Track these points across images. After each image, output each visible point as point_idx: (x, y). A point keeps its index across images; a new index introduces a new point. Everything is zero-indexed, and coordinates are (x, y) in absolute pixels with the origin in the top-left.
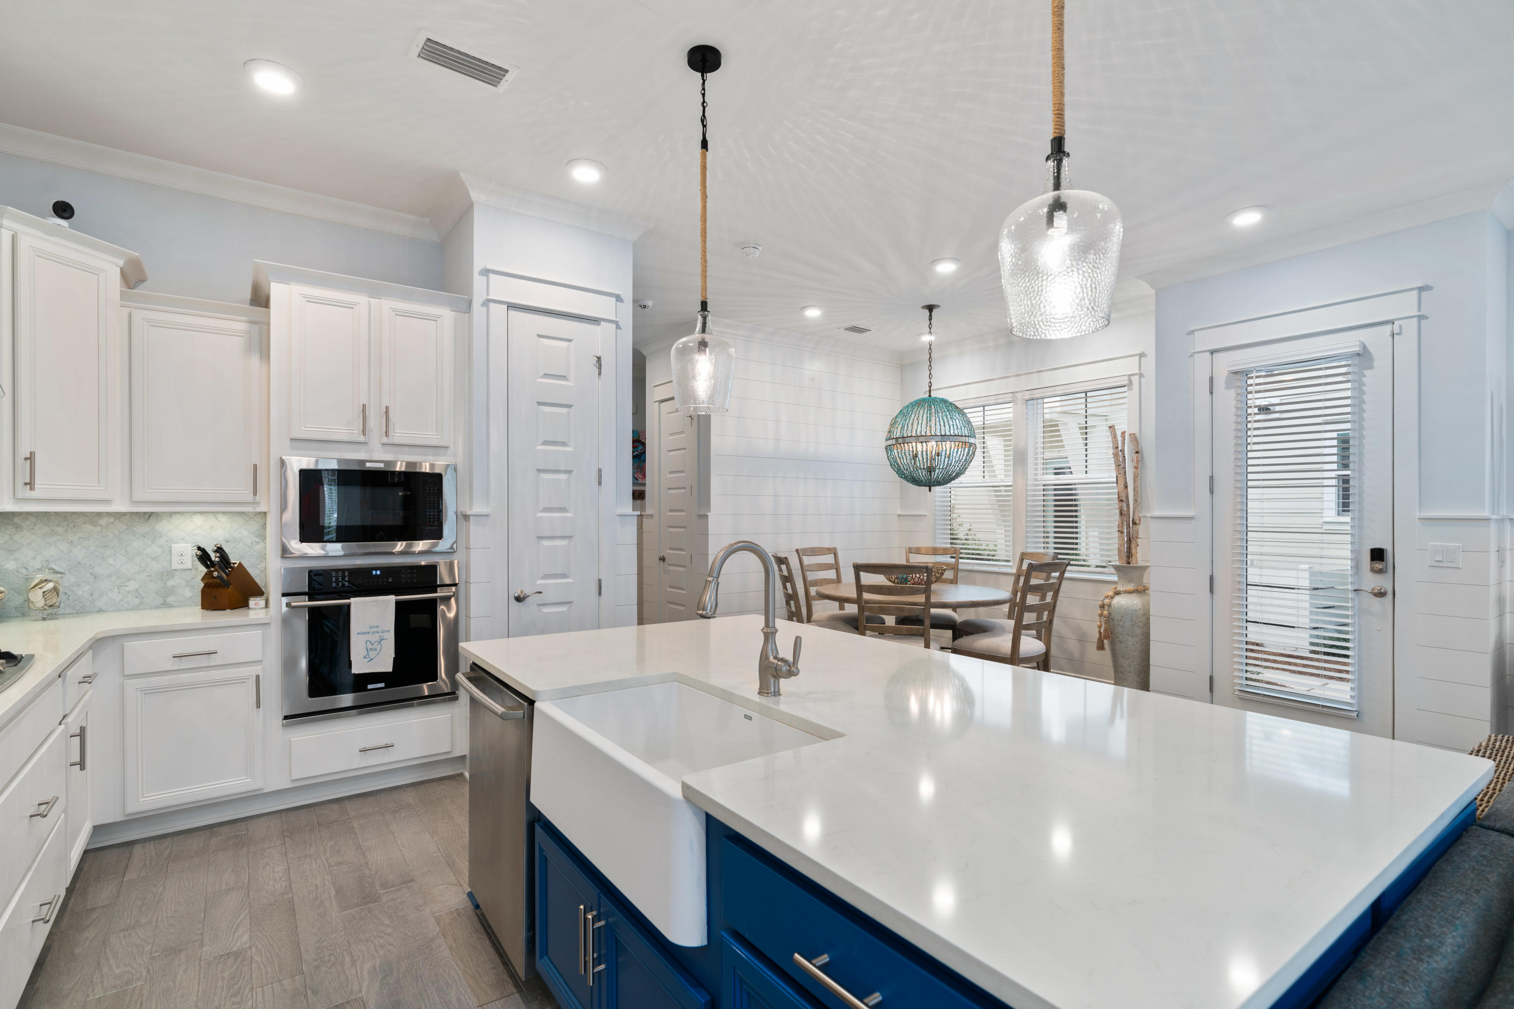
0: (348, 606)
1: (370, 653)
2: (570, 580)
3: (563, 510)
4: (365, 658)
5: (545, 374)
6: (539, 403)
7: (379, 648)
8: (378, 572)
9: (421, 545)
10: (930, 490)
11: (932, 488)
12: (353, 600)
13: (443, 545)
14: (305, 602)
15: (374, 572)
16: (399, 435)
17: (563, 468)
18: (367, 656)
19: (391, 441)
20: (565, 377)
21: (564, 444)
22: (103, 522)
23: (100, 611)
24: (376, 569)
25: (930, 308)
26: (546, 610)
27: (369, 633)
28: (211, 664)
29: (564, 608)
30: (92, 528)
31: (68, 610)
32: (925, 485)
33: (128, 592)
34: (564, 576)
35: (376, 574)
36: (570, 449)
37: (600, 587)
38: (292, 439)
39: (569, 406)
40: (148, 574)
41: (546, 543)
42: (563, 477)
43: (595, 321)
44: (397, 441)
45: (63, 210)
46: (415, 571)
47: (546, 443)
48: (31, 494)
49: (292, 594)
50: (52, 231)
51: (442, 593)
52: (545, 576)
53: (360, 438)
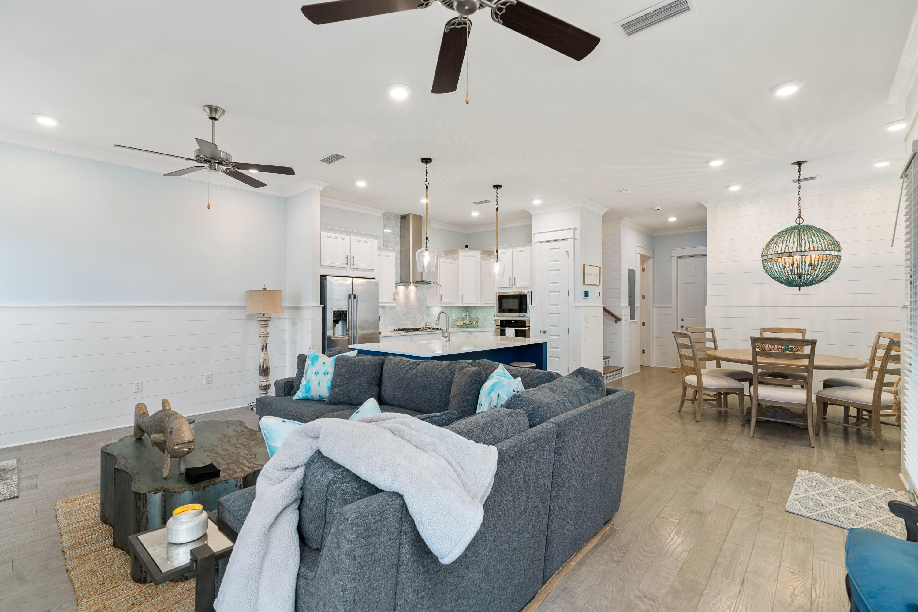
0: (505, 329)
3: (557, 305)
5: (551, 261)
6: (550, 271)
8: (513, 322)
9: (522, 315)
10: (800, 289)
11: (801, 288)
12: (506, 328)
13: (527, 315)
14: (499, 327)
16: (518, 284)
17: (557, 291)
20: (557, 260)
21: (557, 283)
23: (486, 326)
24: (513, 320)
25: (799, 164)
26: (552, 337)
29: (558, 337)
30: (485, 309)
31: (482, 326)
32: (796, 286)
33: (490, 323)
34: (557, 326)
36: (559, 284)
37: (568, 331)
38: (498, 288)
39: (559, 270)
40: (492, 319)
41: (552, 315)
42: (557, 293)
43: (567, 239)
44: (518, 286)
45: (467, 247)
46: (521, 322)
47: (552, 283)
48: (463, 302)
49: (497, 325)
50: (466, 251)
51: (527, 328)
52: (552, 326)
53: (510, 286)
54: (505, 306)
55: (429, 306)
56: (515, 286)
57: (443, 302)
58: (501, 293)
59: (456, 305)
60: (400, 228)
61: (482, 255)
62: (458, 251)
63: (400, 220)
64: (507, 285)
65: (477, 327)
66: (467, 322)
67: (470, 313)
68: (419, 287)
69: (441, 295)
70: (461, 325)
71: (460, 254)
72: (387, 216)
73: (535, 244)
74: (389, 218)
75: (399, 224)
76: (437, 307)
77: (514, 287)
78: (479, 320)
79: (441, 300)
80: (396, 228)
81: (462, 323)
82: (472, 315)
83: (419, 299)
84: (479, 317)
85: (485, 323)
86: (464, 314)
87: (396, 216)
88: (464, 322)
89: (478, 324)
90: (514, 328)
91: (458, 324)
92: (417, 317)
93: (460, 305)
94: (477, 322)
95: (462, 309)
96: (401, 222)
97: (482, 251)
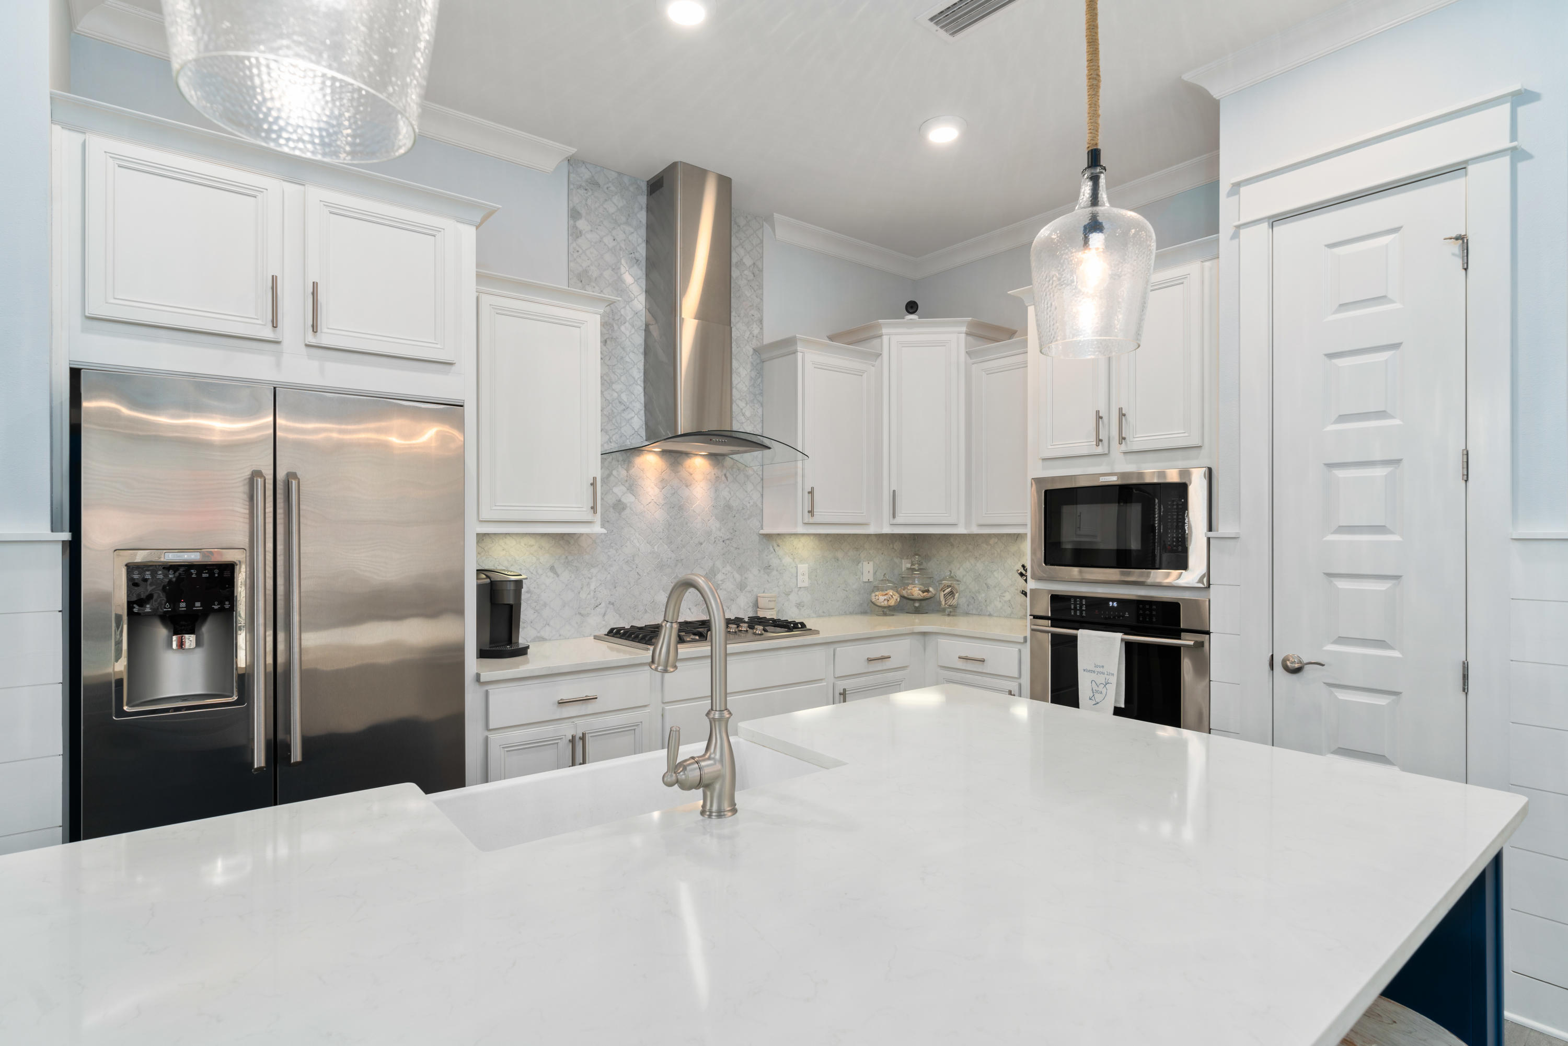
0: (1075, 638)
1: (1097, 695)
2: (1395, 654)
3: (1379, 530)
4: (1090, 699)
5: (1341, 305)
6: (1331, 356)
7: (1104, 691)
8: (1115, 604)
9: (1159, 576)
12: (1082, 632)
13: (1190, 577)
14: (1049, 625)
15: (1111, 604)
16: (1138, 440)
17: (1378, 457)
18: (1093, 698)
19: (1129, 449)
20: (1385, 297)
21: (1382, 415)
22: (992, 541)
23: (990, 615)
24: (1113, 600)
26: (1341, 696)
27: (1094, 672)
28: (984, 671)
29: (1382, 701)
30: (986, 546)
31: (974, 612)
33: (1005, 602)
34: (1381, 644)
35: (1113, 606)
37: (1465, 677)
38: (1044, 459)
40: (1016, 588)
41: (1342, 584)
42: (1380, 472)
43: (1454, 171)
44: (1136, 448)
45: (912, 307)
46: (1154, 607)
47: (1343, 418)
48: (899, 520)
49: (1036, 617)
50: (912, 324)
51: (1187, 641)
52: (1341, 640)
53: (1100, 450)
54: (1069, 538)
55: (769, 537)
56: (1123, 448)
57: (818, 518)
58: (1053, 479)
59: (872, 530)
60: (643, 232)
61: (970, 339)
62: (879, 326)
63: (643, 200)
64: (1085, 445)
65: (953, 611)
66: (916, 591)
67: (928, 558)
68: (728, 462)
69: (811, 492)
70: (892, 603)
71: (885, 338)
72: (587, 175)
73: (1236, 236)
74: (597, 184)
75: (642, 216)
76: (803, 539)
77: (1117, 449)
78: (961, 588)
79: (811, 512)
80: (628, 229)
81: (897, 597)
82: (932, 566)
83: (728, 507)
84: (960, 573)
85: (981, 597)
86: (906, 564)
87: (626, 180)
88: (904, 593)
89: (953, 602)
90: (1119, 636)
91: (881, 599)
92: (720, 577)
93: (887, 530)
94: (952, 593)
95: (898, 545)
96: (649, 209)
97: (971, 325)
